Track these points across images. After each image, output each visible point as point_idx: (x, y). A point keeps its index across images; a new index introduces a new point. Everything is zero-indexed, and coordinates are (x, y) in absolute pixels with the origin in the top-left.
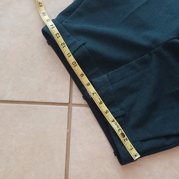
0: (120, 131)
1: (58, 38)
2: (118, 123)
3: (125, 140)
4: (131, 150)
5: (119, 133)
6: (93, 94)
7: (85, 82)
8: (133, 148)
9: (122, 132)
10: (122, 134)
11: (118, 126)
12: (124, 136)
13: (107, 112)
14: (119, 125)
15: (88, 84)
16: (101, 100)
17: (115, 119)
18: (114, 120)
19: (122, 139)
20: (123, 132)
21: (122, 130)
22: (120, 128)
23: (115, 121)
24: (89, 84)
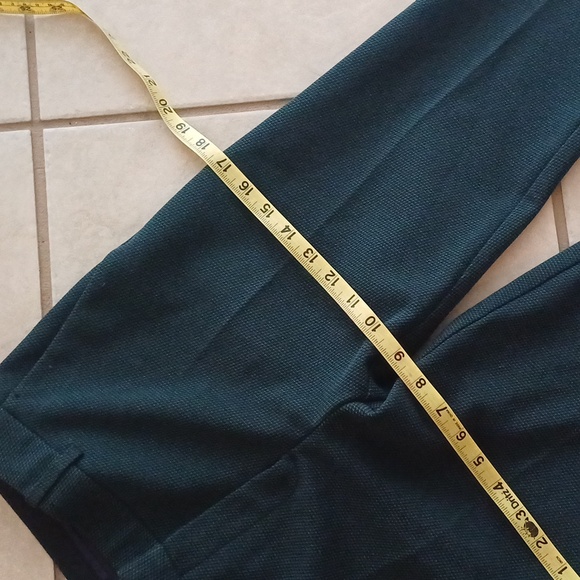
0: (522, 517)
1: (311, 261)
2: (513, 494)
3: (540, 544)
4: (560, 573)
5: (519, 525)
6: (438, 411)
7: (411, 375)
8: (568, 565)
9: (527, 519)
10: (529, 525)
11: (513, 502)
12: (534, 533)
13: (480, 460)
14: (517, 500)
15: (419, 382)
16: (462, 426)
17: (502, 481)
18: (500, 484)
19: (529, 541)
20: (532, 519)
21: (528, 515)
22: (522, 506)
23: (505, 485)
24: (422, 382)
